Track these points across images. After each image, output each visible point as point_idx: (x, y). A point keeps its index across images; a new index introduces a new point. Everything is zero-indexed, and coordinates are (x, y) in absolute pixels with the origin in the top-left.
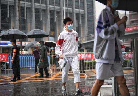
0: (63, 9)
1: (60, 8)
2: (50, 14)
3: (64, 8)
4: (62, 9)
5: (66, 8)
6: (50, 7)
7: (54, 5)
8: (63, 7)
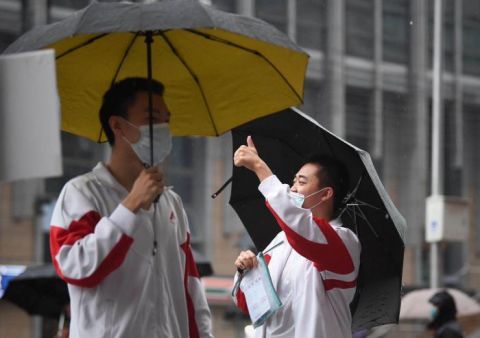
0: (430, 82)
1: (410, 77)
2: (348, 112)
3: (436, 74)
4: (421, 85)
5: (448, 77)
6: (347, 68)
7: (370, 57)
8: (430, 65)
